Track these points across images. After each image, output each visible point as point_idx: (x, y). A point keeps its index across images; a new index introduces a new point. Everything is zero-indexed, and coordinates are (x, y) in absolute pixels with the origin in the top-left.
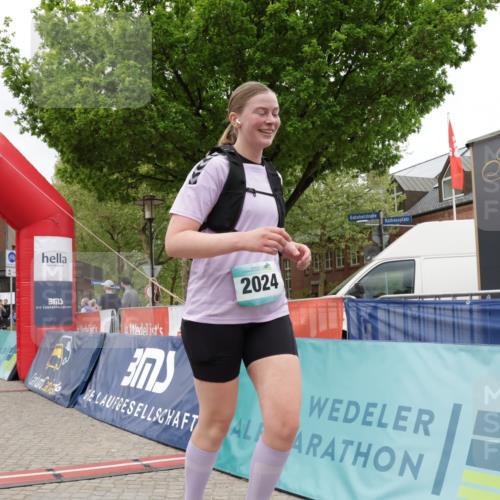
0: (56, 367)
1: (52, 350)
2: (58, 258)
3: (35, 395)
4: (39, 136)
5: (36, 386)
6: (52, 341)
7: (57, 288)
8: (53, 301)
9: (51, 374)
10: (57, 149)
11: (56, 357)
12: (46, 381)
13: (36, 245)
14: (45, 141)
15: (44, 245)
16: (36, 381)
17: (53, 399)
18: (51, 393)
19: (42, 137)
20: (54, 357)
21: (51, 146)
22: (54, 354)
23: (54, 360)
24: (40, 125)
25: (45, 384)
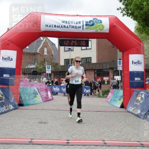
0: (138, 104)
1: (137, 97)
2: (138, 63)
3: (130, 114)
4: (130, 16)
5: (130, 110)
6: (137, 94)
7: (138, 74)
8: (136, 79)
9: (136, 106)
10: (137, 21)
11: (138, 100)
12: (135, 109)
13: (130, 58)
14: (132, 18)
15: (133, 57)
16: (130, 109)
17: (137, 116)
18: (136, 113)
19: (131, 16)
20: (137, 100)
21: (134, 19)
22: (137, 99)
23: (138, 101)
24: (130, 12)
25: (134, 110)
